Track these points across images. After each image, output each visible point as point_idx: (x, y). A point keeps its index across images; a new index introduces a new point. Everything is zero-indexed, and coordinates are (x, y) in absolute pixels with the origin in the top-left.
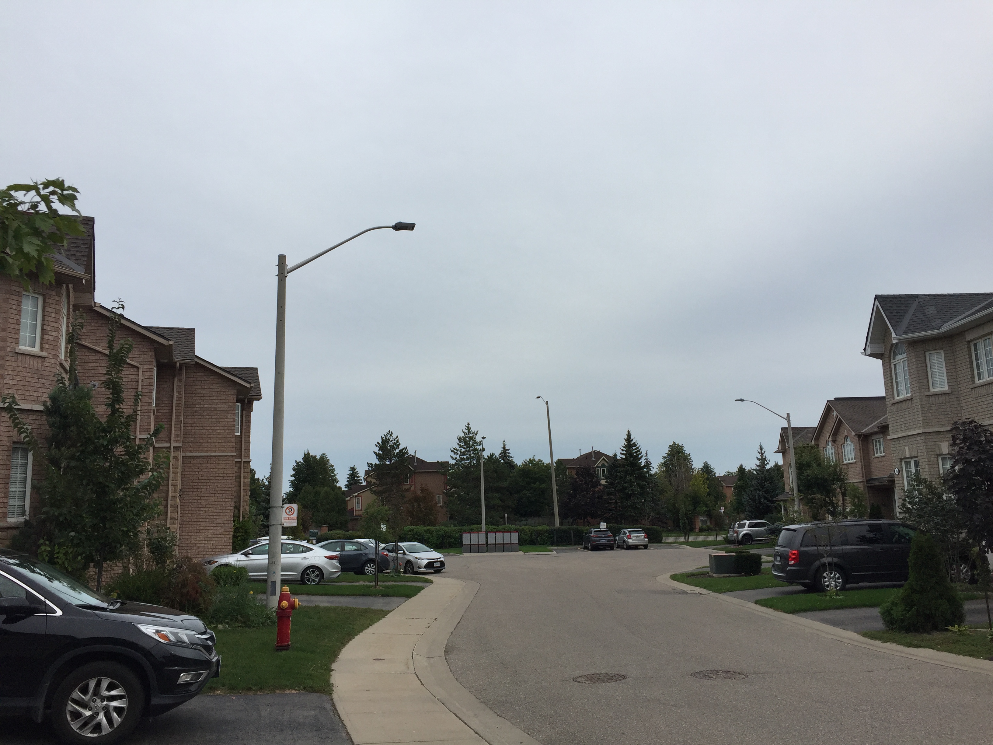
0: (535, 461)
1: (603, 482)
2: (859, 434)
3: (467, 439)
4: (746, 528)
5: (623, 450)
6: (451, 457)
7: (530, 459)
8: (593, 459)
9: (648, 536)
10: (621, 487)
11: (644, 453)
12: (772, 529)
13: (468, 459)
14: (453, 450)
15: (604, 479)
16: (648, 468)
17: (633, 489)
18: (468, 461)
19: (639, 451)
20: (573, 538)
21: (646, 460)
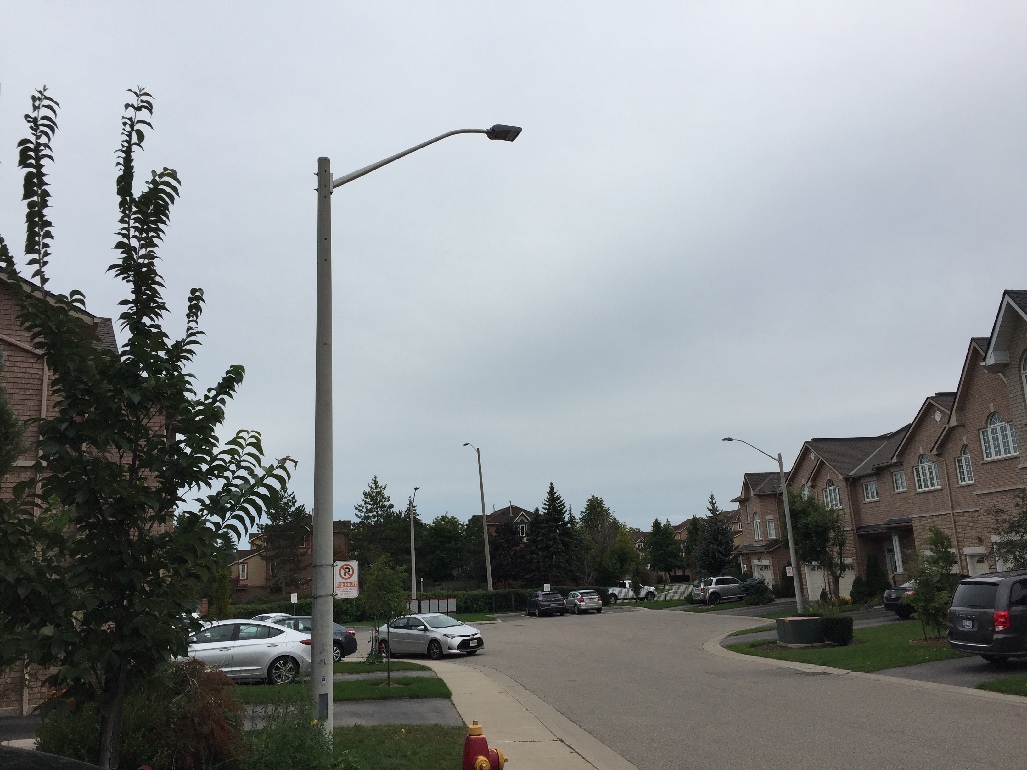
0: (448, 518)
1: (525, 540)
2: (847, 477)
3: (374, 494)
4: (713, 586)
5: (545, 504)
6: (355, 514)
7: (442, 516)
8: (511, 515)
9: (601, 598)
10: (544, 545)
11: (567, 508)
12: (746, 585)
13: (374, 516)
14: (357, 507)
15: (525, 537)
16: (572, 523)
17: (557, 547)
18: (374, 520)
19: (563, 505)
20: (513, 603)
21: (570, 515)
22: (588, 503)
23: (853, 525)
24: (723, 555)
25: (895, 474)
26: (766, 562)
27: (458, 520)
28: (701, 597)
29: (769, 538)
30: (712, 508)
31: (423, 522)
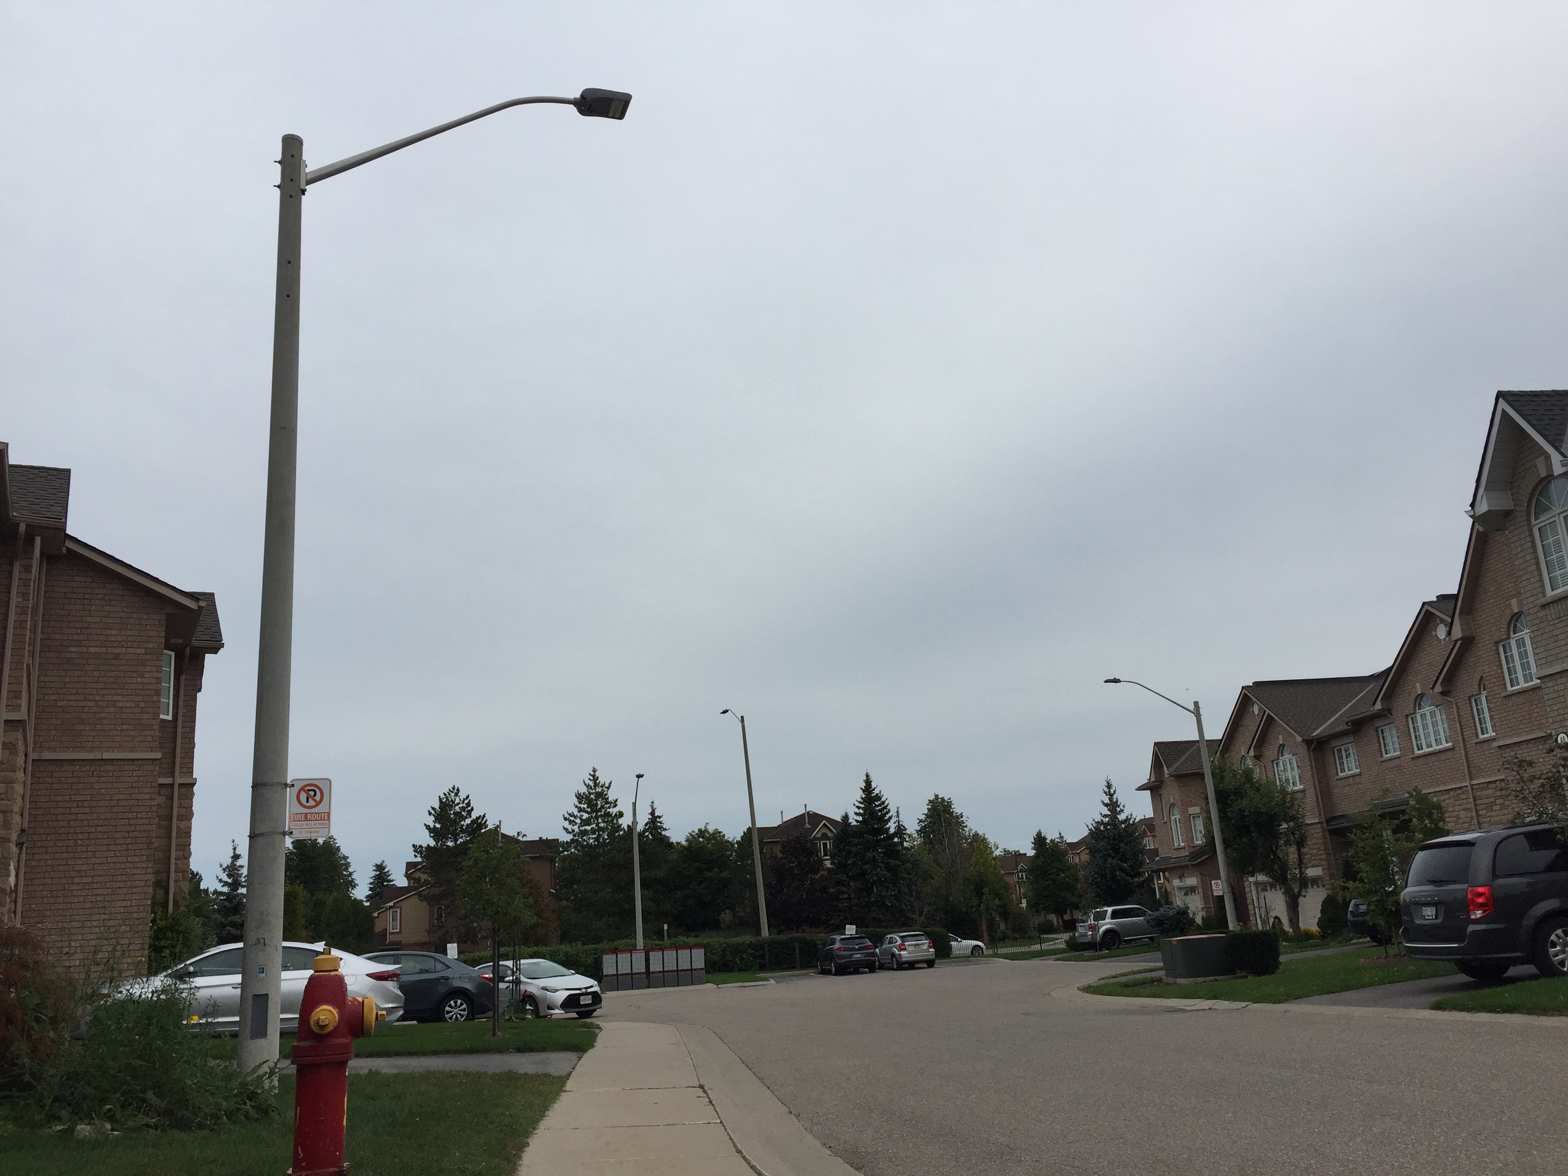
0: (709, 833)
1: (828, 863)
2: (1308, 739)
3: (592, 796)
4: (1108, 920)
5: (859, 808)
6: (564, 828)
7: (700, 830)
8: (807, 826)
9: (934, 944)
10: (858, 871)
11: (893, 812)
12: (1159, 918)
13: (593, 831)
14: (567, 816)
15: (828, 859)
16: (900, 836)
17: (877, 874)
18: (593, 836)
19: (886, 809)
20: (798, 955)
21: (897, 824)
22: (930, 807)
23: (1320, 814)
24: (1127, 875)
25: (1382, 730)
26: (1191, 881)
27: (724, 836)
28: (1089, 939)
29: (1196, 842)
30: (1109, 802)
31: (674, 840)
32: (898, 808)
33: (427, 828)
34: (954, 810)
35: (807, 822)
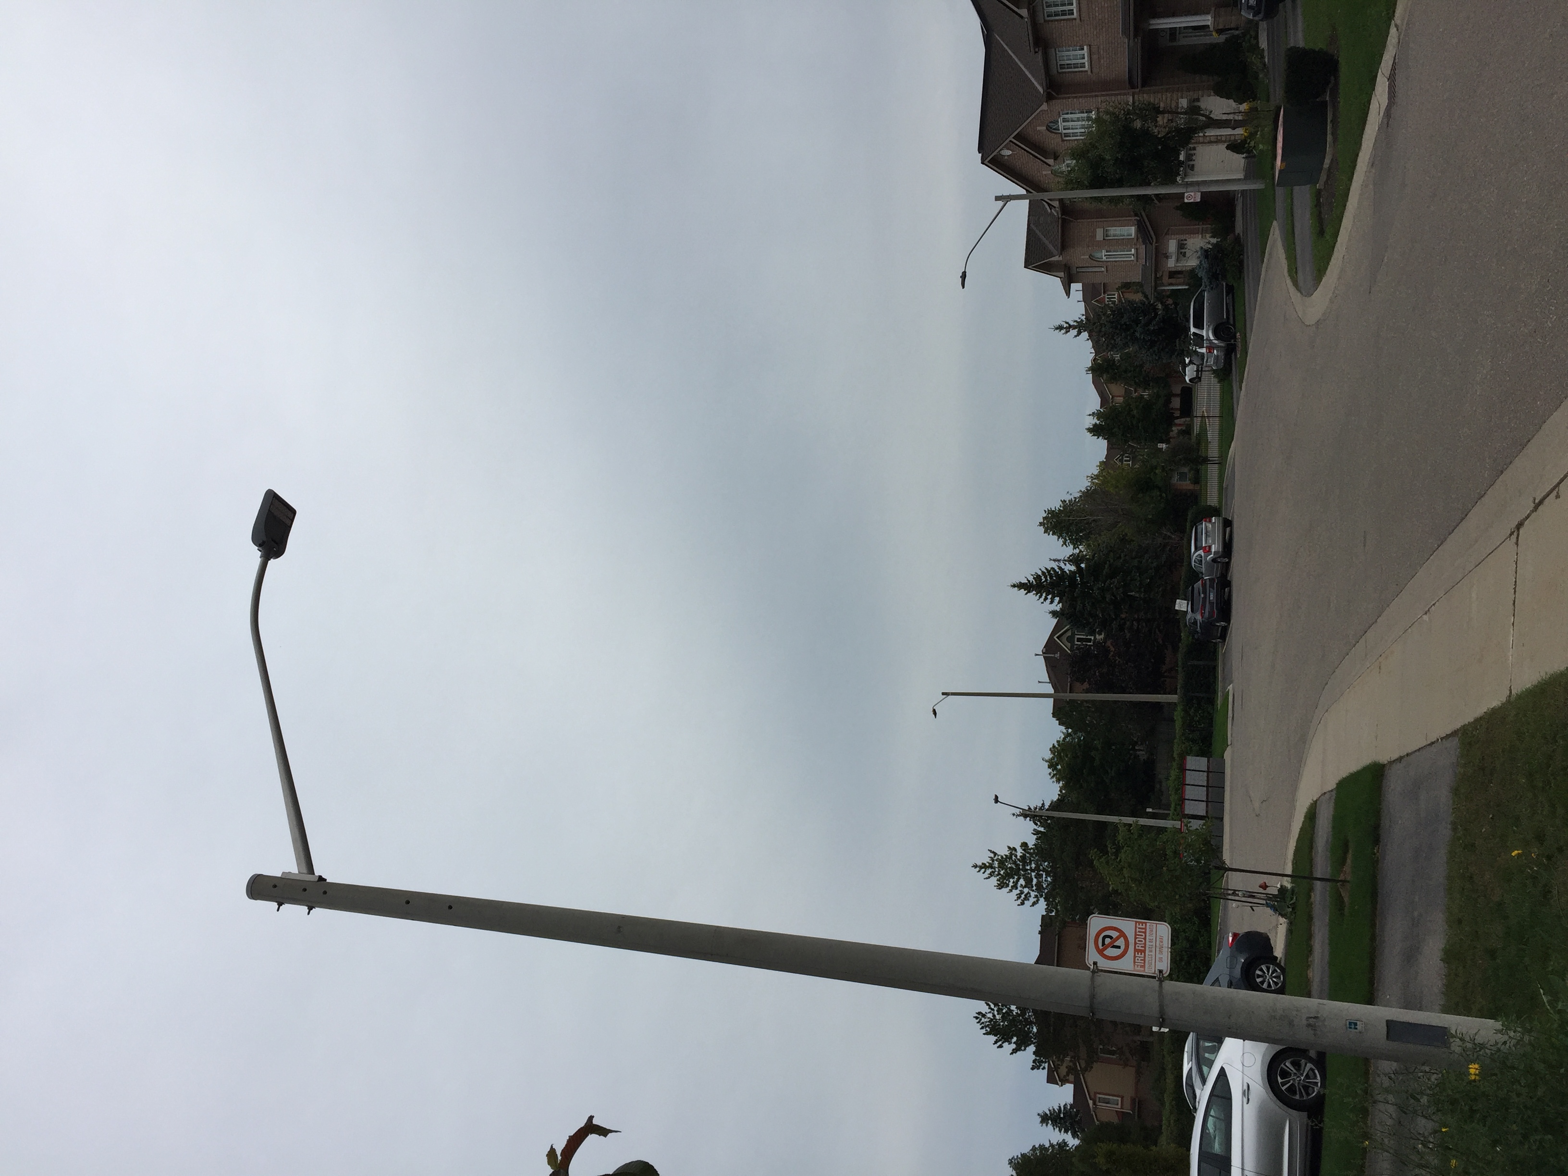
0: (1053, 758)
1: (1099, 637)
2: (1045, 98)
3: (1002, 872)
4: (1204, 333)
5: (1046, 599)
7: (1049, 767)
8: (1057, 655)
9: (1206, 517)
10: (1112, 607)
11: (1054, 565)
12: (1208, 280)
13: (1038, 876)
14: (1019, 901)
15: (1095, 637)
16: (1080, 561)
17: (1116, 588)
18: (1044, 876)
19: (1050, 571)
20: (1201, 663)
21: (1067, 563)
22: (1051, 533)
23: (1125, 94)
24: (1155, 317)
25: (1048, 15)
26: (1172, 246)
27: (1058, 742)
28: (1222, 355)
29: (1133, 236)
30: (1077, 330)
31: (1055, 798)
32: (1051, 560)
33: (1016, 1053)
34: (1057, 508)
35: (1053, 655)
